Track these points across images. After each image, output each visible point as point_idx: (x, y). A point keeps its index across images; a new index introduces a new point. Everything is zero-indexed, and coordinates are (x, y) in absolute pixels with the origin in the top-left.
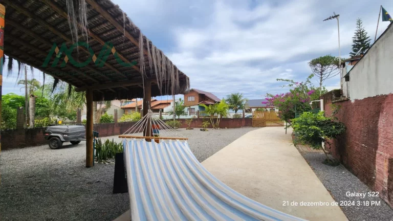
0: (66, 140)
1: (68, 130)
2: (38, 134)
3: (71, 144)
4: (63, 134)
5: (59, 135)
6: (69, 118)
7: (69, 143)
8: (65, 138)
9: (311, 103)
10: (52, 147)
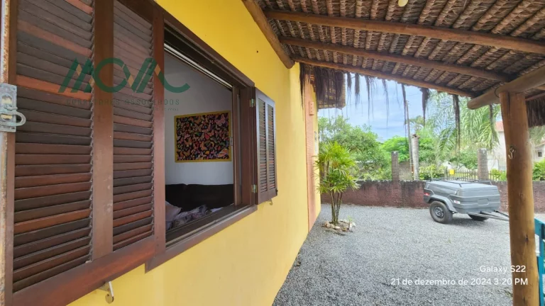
0: (459, 209)
1: (460, 192)
2: (417, 191)
3: (469, 217)
4: (453, 198)
5: (446, 200)
6: (466, 165)
7: (466, 216)
8: (456, 206)
10: (436, 217)
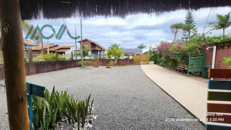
9: (208, 49)
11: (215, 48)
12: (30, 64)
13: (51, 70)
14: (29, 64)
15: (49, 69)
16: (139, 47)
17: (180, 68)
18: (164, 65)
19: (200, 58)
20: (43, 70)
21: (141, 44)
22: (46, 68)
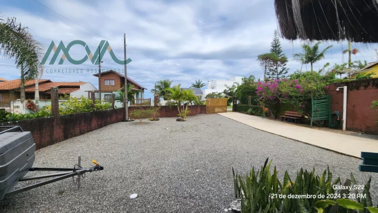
9: (338, 89)
11: (345, 88)
12: (55, 120)
13: (86, 130)
14: (53, 121)
15: (83, 128)
16: (194, 86)
17: (287, 116)
18: (253, 112)
19: (323, 102)
20: (73, 130)
21: (198, 81)
22: (78, 126)
